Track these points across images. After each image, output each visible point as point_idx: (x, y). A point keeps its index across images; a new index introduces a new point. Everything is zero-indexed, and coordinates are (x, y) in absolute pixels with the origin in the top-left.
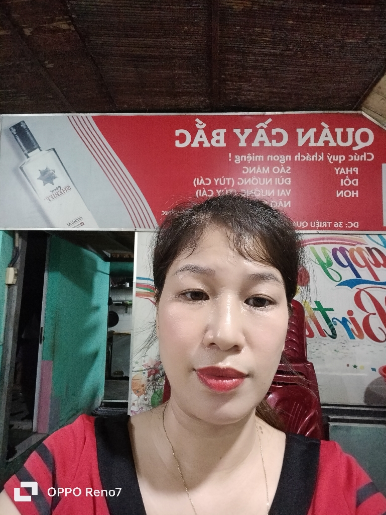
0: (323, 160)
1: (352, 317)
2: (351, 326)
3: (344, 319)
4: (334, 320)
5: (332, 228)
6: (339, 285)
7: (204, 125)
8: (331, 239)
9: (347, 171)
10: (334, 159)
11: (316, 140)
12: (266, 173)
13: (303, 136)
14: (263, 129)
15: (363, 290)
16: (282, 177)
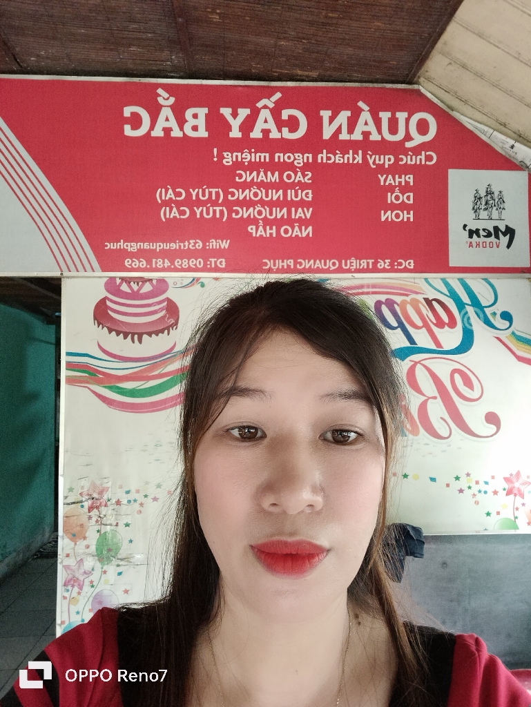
0: (360, 162)
5: (375, 270)
7: (172, 100)
8: (374, 286)
9: (397, 180)
10: (377, 162)
11: (351, 131)
12: (273, 181)
13: (330, 122)
14: (268, 110)
15: (419, 362)
16: (298, 188)
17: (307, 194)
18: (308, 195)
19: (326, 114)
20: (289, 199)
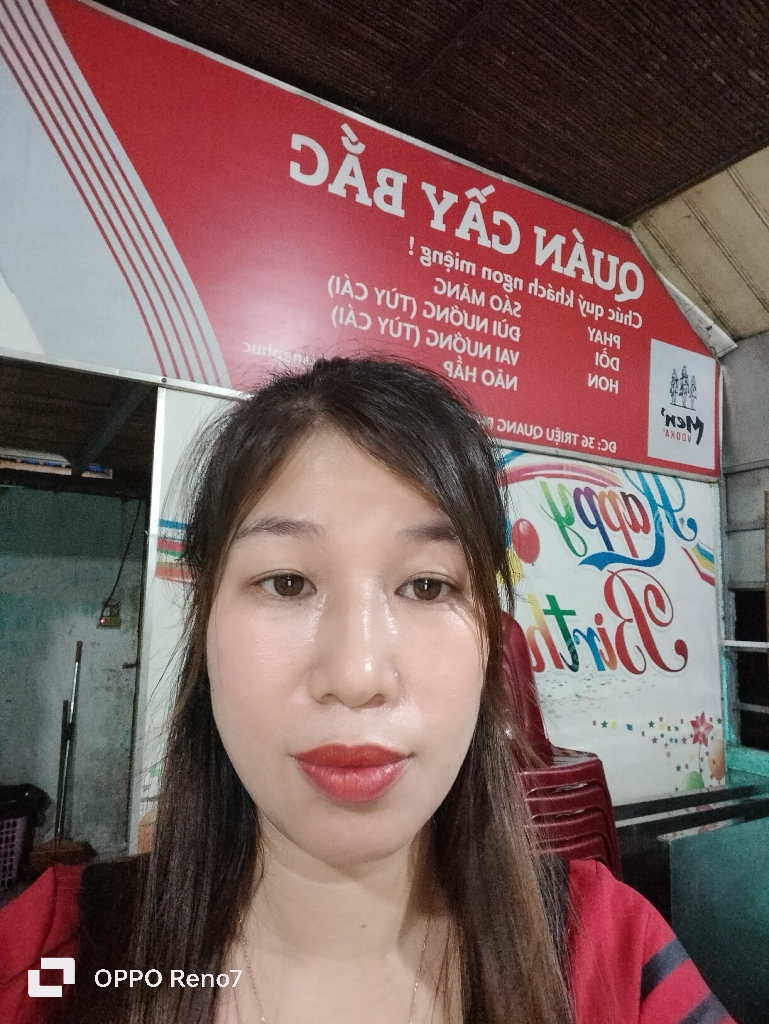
0: (572, 306)
1: (601, 627)
2: (600, 645)
3: (590, 630)
4: (576, 634)
5: (578, 448)
6: (582, 563)
7: (361, 148)
8: (574, 469)
9: (606, 338)
10: (588, 311)
11: (564, 264)
12: (478, 304)
13: (545, 244)
14: (478, 205)
15: (616, 574)
16: (504, 321)
17: (514, 331)
18: (514, 333)
19: (540, 233)
20: (494, 334)
